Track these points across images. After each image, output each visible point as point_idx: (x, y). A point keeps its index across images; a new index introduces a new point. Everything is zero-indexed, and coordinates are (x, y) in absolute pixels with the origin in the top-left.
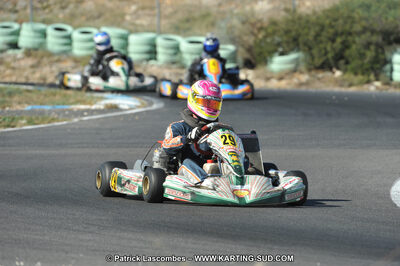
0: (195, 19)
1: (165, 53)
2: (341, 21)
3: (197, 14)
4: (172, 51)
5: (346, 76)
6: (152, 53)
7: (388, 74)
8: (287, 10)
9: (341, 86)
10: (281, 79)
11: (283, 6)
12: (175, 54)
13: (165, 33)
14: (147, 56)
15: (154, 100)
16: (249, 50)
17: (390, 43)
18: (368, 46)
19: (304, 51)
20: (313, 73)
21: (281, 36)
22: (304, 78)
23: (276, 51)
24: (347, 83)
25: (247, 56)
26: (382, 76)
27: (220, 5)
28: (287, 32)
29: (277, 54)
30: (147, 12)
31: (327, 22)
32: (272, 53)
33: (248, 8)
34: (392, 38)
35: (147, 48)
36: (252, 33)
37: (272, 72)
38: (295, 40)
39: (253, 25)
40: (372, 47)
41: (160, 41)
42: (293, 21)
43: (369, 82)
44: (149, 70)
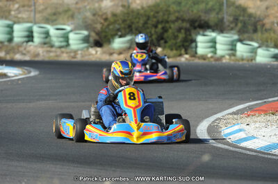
0: (60, 14)
1: (41, 38)
2: (161, 14)
3: (60, 10)
4: (43, 36)
5: (165, 52)
6: (30, 37)
7: (194, 49)
8: (123, 6)
10: (120, 53)
11: (120, 4)
12: (46, 38)
13: (39, 23)
14: (26, 39)
15: (32, 69)
17: (195, 28)
18: (179, 30)
21: (119, 24)
23: (116, 34)
25: (97, 38)
26: (189, 51)
27: (77, 3)
28: (124, 21)
29: (117, 37)
30: (26, 8)
31: (152, 13)
32: (113, 36)
33: (97, 5)
34: (197, 24)
35: (26, 34)
37: (114, 49)
38: (130, 27)
39: (101, 16)
40: (183, 31)
41: (35, 29)
42: (128, 14)
43: (180, 55)
44: (28, 49)
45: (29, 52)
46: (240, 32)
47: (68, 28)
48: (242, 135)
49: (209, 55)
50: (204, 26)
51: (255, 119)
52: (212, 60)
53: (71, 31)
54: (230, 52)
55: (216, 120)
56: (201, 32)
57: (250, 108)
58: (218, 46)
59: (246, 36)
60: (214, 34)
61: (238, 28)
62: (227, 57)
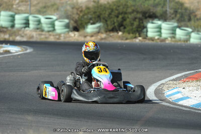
0: (48, 7)
1: (33, 24)
2: (121, 7)
3: (49, 4)
4: (37, 23)
5: (124, 35)
6: (27, 24)
8: (94, 2)
9: (122, 39)
10: (92, 36)
12: (39, 24)
13: (33, 14)
14: (24, 26)
15: (28, 48)
16: (76, 22)
17: (146, 18)
18: (135, 19)
19: (103, 22)
20: (108, 33)
21: (91, 15)
22: (104, 36)
23: (89, 22)
24: (125, 38)
25: (75, 25)
26: (142, 34)
28: (95, 13)
29: (90, 24)
30: (24, 3)
31: (114, 7)
32: (87, 23)
34: (147, 15)
35: (24, 21)
36: (77, 14)
37: (87, 33)
38: (99, 17)
39: (77, 9)
40: (137, 20)
41: (31, 18)
42: (98, 7)
43: (136, 37)
44: (25, 33)
45: (26, 35)
46: (179, 21)
47: (54, 17)
48: (179, 96)
49: (157, 38)
50: (152, 16)
51: (189, 84)
52: (158, 41)
53: (57, 20)
54: (171, 35)
55: (161, 85)
56: (151, 21)
57: (186, 76)
58: (163, 31)
59: (183, 23)
60: (159, 22)
61: (177, 18)
62: (169, 39)
